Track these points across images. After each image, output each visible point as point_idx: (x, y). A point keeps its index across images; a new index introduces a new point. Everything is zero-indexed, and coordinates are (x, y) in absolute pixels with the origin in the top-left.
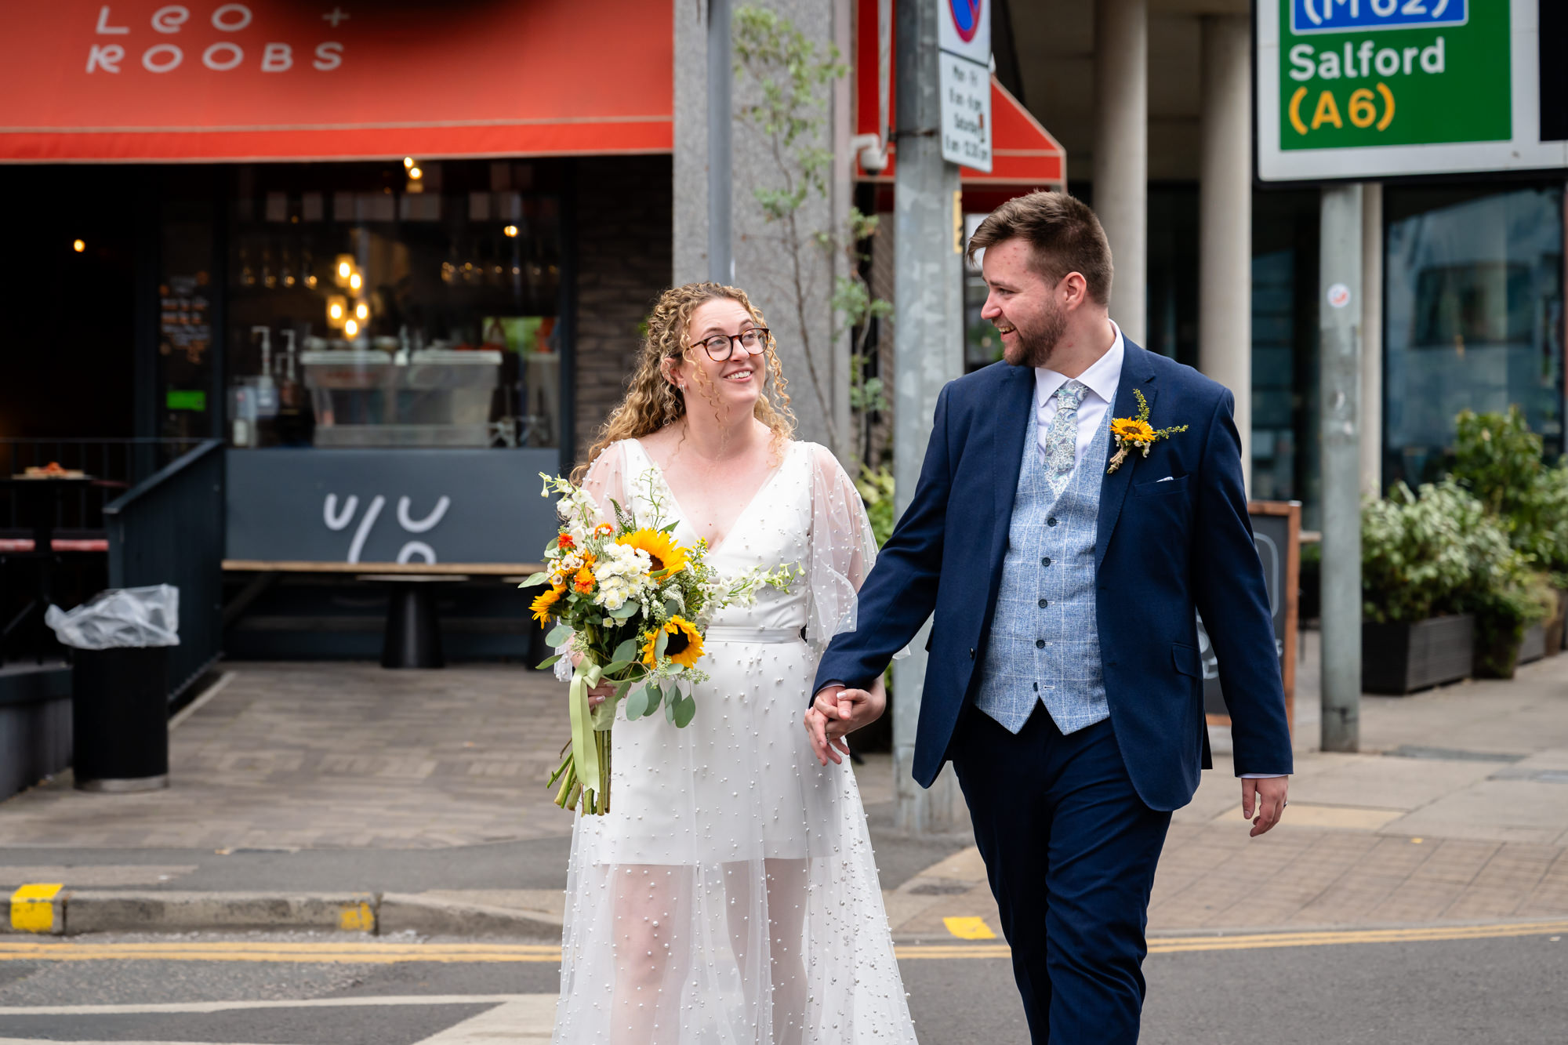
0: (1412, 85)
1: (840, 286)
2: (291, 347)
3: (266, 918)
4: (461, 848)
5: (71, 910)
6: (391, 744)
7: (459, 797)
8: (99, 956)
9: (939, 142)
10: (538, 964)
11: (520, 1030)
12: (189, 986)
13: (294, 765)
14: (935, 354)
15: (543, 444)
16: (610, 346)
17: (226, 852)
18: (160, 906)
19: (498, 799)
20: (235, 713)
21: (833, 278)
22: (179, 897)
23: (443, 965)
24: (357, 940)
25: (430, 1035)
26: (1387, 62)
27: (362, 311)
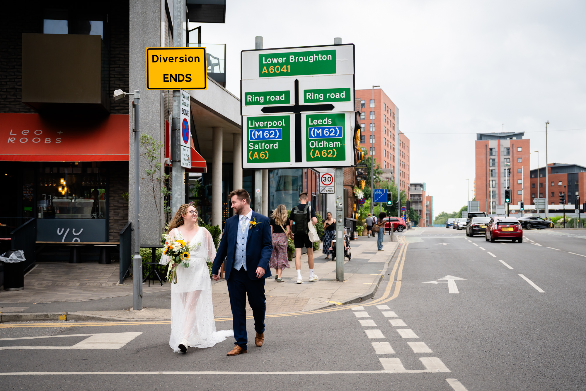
0: (272, 151)
1: (162, 188)
2: (50, 198)
3: (44, 318)
4: (84, 302)
5: (2, 317)
6: (71, 279)
7: (84, 290)
8: (8, 327)
9: (181, 163)
10: (99, 326)
11: (95, 342)
12: (27, 333)
13: (50, 284)
14: (180, 204)
15: (102, 218)
16: (116, 199)
17: (36, 304)
18: (21, 316)
19: (92, 291)
20: (38, 273)
21: (160, 187)
22: (25, 314)
23: (80, 327)
24: (63, 322)
25: (77, 343)
26: (267, 147)
27: (66, 189)
